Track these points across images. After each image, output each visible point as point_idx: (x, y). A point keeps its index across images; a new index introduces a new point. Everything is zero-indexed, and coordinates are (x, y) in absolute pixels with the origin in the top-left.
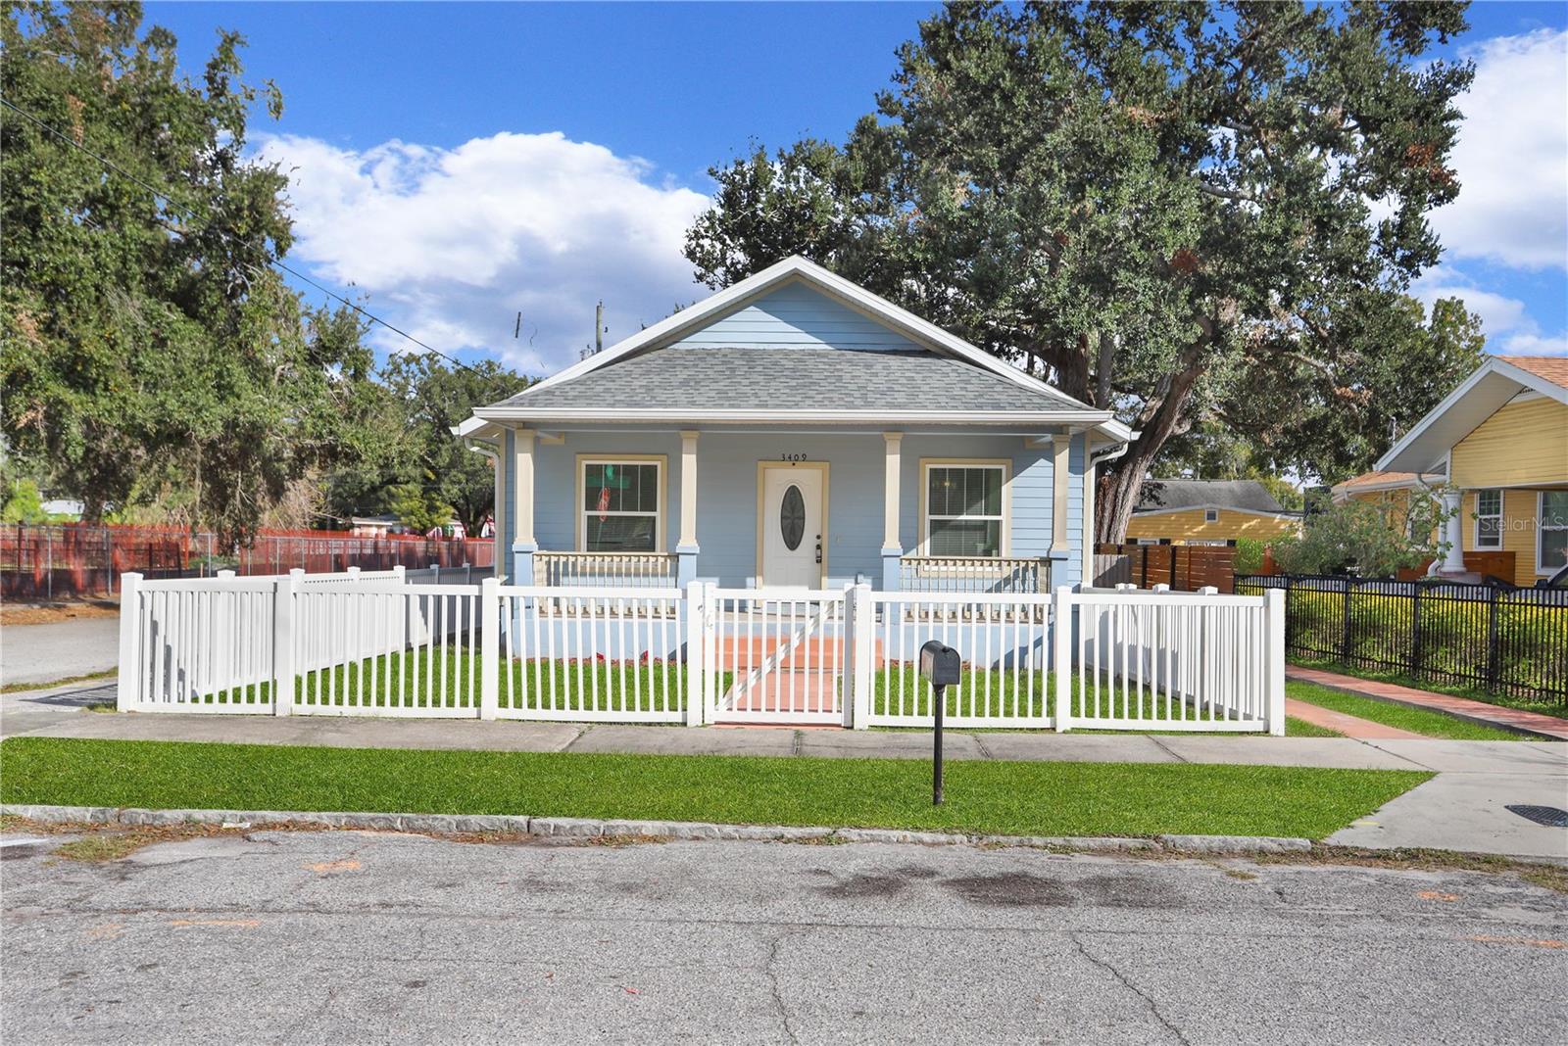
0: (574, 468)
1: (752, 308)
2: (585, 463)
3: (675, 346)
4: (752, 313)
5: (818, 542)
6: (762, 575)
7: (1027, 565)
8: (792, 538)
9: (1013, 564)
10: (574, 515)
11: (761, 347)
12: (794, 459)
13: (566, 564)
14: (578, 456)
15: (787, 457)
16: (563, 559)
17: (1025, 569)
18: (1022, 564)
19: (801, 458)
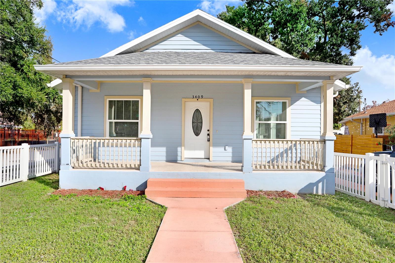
0: (104, 101)
1: (180, 35)
2: (108, 100)
3: (147, 51)
4: (180, 37)
5: (208, 132)
6: (184, 146)
7: (296, 143)
8: (197, 131)
9: (289, 142)
10: (104, 122)
11: (183, 51)
12: (198, 98)
13: (99, 143)
14: (105, 97)
15: (194, 97)
16: (98, 141)
17: (295, 145)
18: (294, 143)
19: (201, 97)
